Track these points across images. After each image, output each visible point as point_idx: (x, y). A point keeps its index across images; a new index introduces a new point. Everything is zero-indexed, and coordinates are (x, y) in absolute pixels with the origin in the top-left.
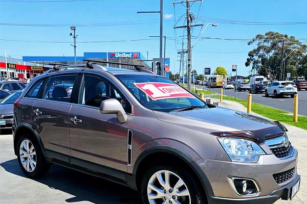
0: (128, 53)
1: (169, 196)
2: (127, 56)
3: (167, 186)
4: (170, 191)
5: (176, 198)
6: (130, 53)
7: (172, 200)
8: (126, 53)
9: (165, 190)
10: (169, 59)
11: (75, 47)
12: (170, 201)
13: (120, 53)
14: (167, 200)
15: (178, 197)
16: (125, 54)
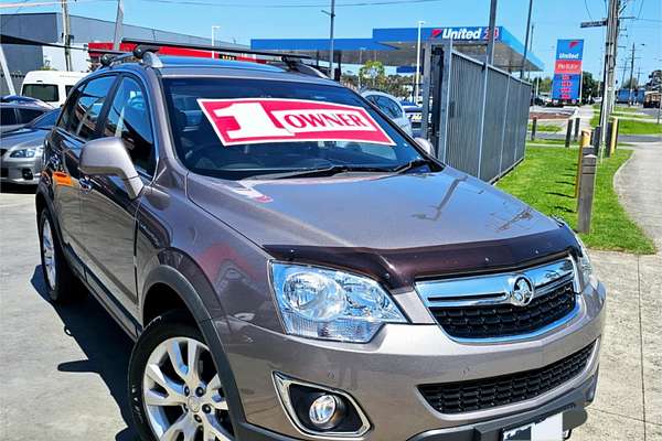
0: (474, 29)
1: (195, 405)
2: (471, 34)
3: (192, 378)
4: (200, 392)
5: (213, 412)
6: (477, 29)
7: (201, 414)
8: (468, 29)
9: (187, 388)
10: (583, 41)
11: (333, 16)
12: (196, 416)
13: (454, 29)
14: (190, 414)
15: (217, 410)
16: (465, 30)
